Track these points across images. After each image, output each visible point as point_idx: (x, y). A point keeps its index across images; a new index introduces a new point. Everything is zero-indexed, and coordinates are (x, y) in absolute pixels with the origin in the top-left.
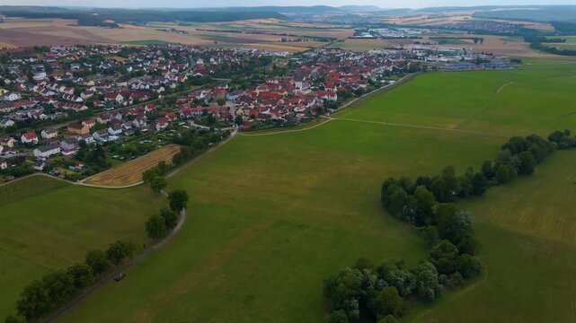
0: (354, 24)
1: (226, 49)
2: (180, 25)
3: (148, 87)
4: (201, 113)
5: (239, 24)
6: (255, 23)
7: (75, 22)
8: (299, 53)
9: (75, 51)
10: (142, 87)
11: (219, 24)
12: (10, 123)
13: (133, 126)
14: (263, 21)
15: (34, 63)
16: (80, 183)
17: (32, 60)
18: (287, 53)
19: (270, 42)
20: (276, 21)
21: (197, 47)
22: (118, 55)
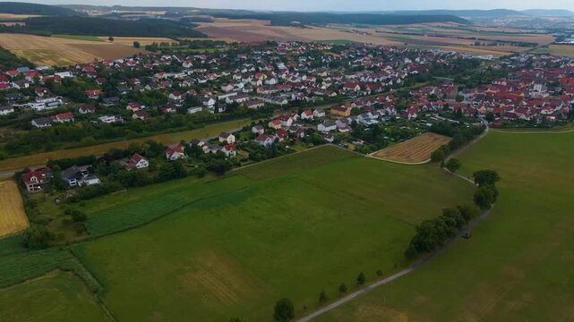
0: (548, 29)
1: (424, 50)
2: (357, 27)
3: (375, 80)
4: (442, 107)
5: (415, 27)
6: (433, 27)
7: (269, 22)
8: (505, 57)
9: (296, 46)
10: (371, 80)
11: (394, 26)
12: (285, 102)
13: (387, 113)
14: (441, 24)
15: (271, 55)
16: (370, 155)
17: (268, 52)
18: (492, 56)
19: (464, 46)
20: (455, 24)
21: (394, 47)
22: (331, 50)
